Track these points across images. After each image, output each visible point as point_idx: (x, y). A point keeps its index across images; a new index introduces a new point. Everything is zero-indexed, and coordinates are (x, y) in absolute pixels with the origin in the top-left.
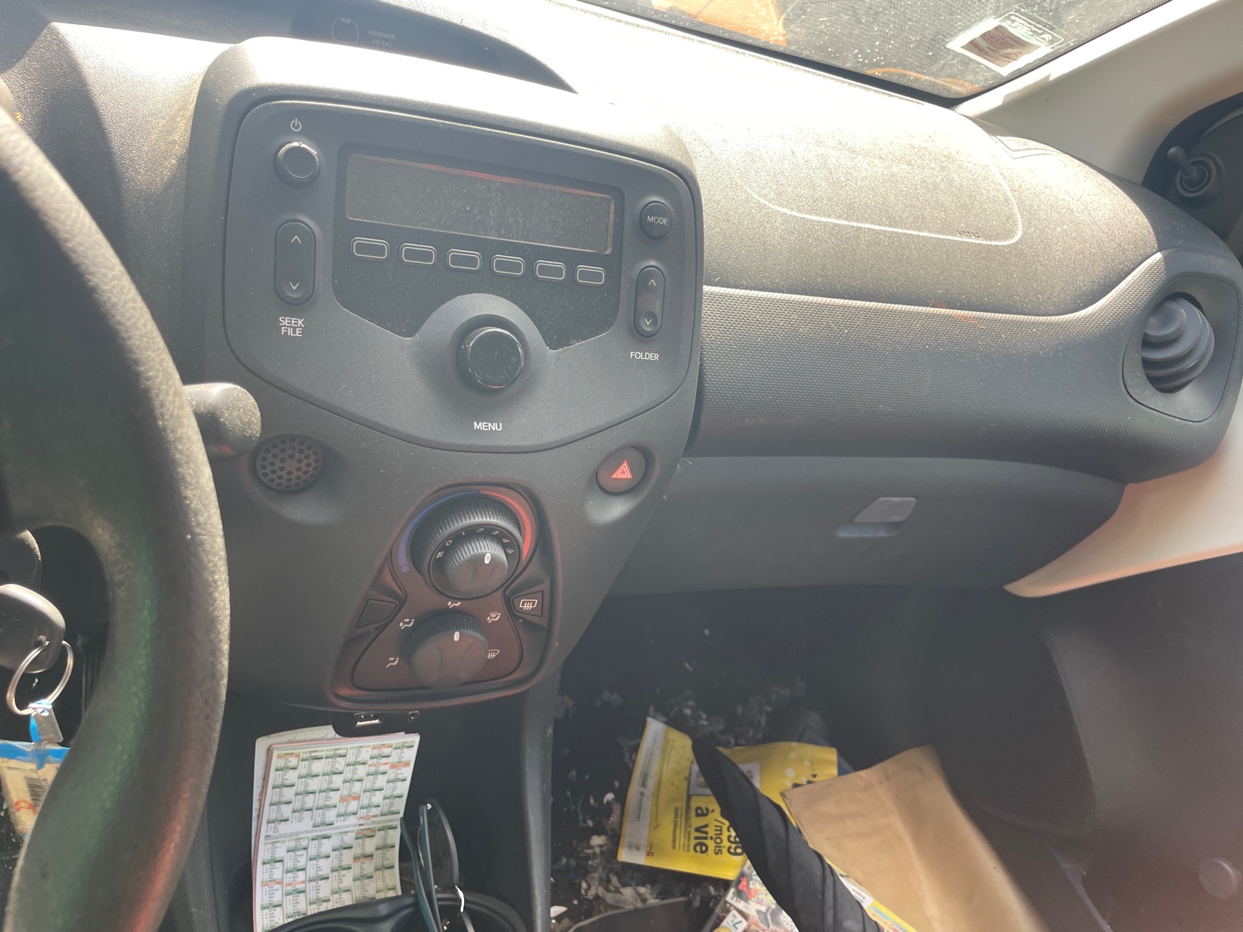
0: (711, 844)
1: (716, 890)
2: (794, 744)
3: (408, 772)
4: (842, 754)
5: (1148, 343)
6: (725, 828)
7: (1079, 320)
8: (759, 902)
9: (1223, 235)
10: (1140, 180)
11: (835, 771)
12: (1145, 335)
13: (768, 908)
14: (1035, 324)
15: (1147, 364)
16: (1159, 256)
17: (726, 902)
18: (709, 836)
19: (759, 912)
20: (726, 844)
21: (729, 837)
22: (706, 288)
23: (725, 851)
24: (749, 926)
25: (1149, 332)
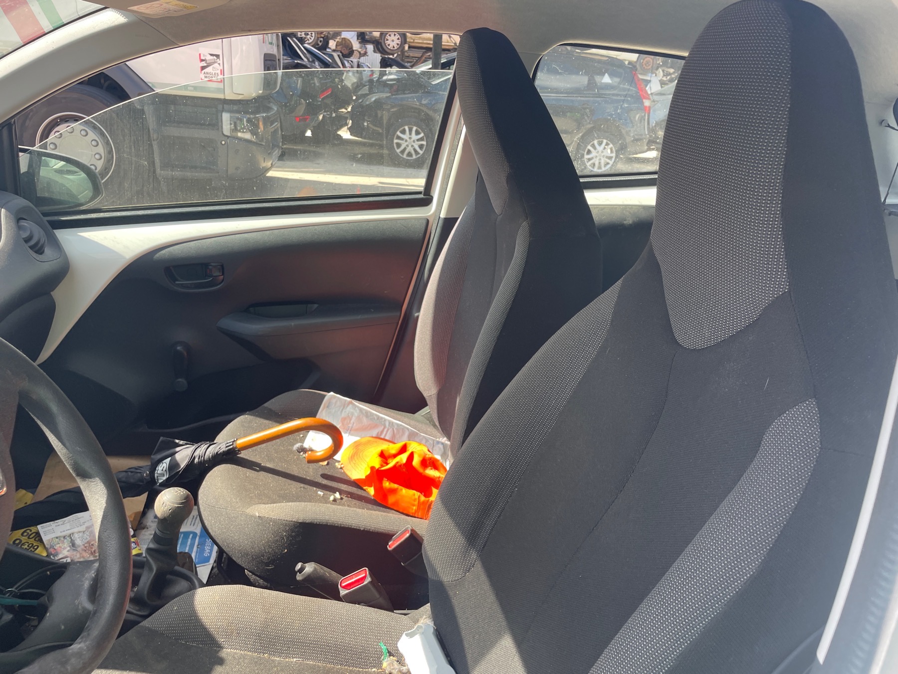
5: (27, 240)
7: (3, 245)
8: (65, 548)
12: (23, 239)
13: (70, 546)
15: (31, 248)
16: (3, 210)
19: (68, 551)
25: (24, 237)
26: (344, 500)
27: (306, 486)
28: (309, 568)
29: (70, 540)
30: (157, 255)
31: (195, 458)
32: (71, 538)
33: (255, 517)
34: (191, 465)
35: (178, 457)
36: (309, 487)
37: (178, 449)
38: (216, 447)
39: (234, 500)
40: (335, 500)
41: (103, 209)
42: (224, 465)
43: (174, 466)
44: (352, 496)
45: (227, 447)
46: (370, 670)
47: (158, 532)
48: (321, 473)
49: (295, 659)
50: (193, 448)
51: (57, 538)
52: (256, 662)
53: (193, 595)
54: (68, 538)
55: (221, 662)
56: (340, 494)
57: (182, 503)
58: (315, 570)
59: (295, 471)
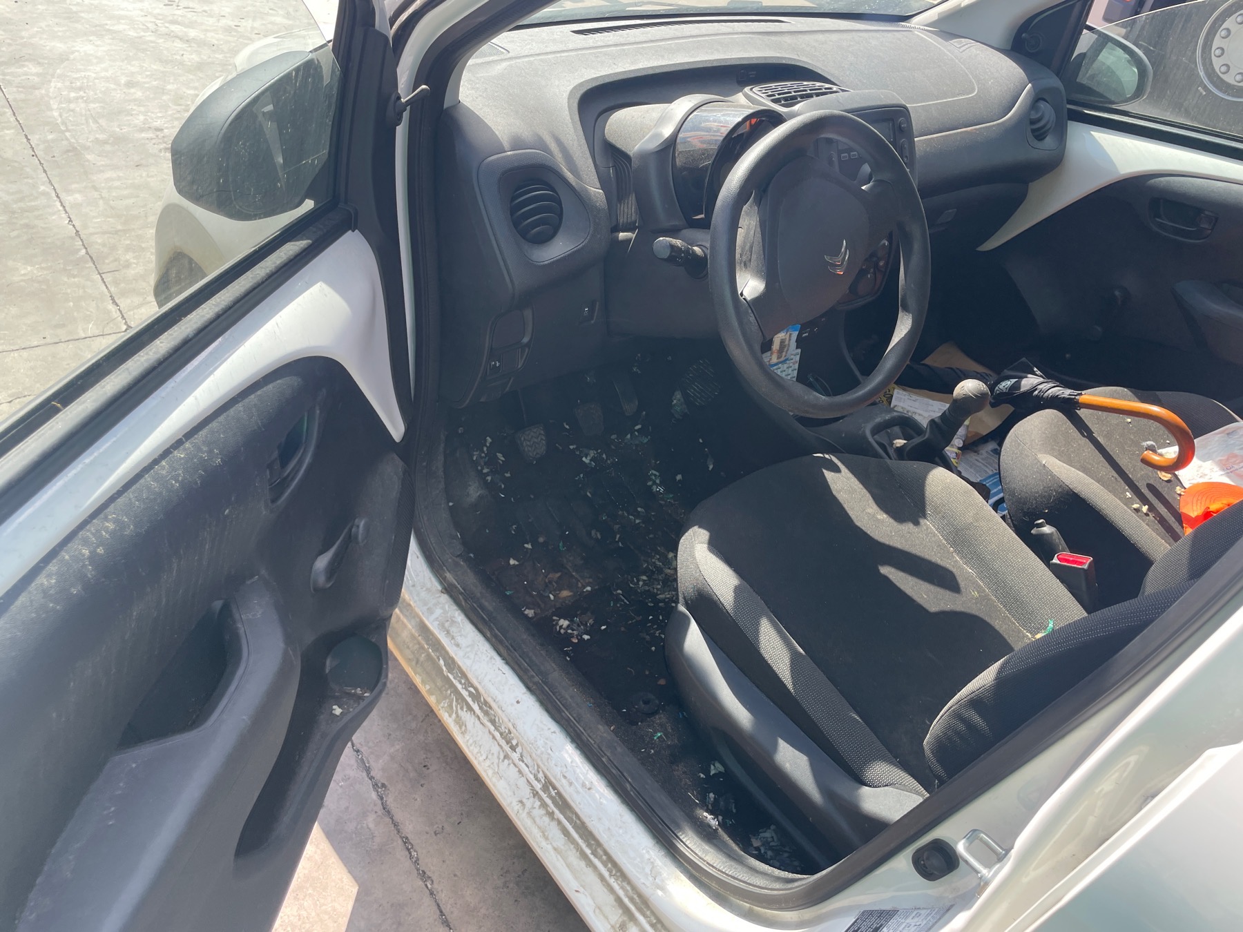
3: (797, 366)
5: (1033, 122)
7: (1007, 120)
9: (1049, 67)
10: (1010, 48)
12: (1030, 119)
14: (993, 126)
15: (1033, 131)
16: (1030, 85)
22: (915, 139)
25: (1032, 117)
26: (1148, 518)
27: (1119, 479)
28: (1047, 529)
30: (1152, 181)
31: (1036, 389)
33: (1041, 463)
34: (1030, 393)
35: (1024, 382)
36: (1122, 482)
37: (1029, 376)
38: (1060, 390)
39: (1037, 441)
40: (1137, 510)
41: (1131, 113)
42: (1055, 411)
43: (1016, 386)
44: (1162, 521)
45: (1070, 395)
46: (1025, 631)
47: (947, 412)
48: (1151, 482)
49: (971, 571)
50: (1042, 380)
52: (940, 545)
53: (933, 468)
55: (917, 523)
56: (1149, 510)
57: (976, 396)
58: (1052, 534)
59: (1123, 462)
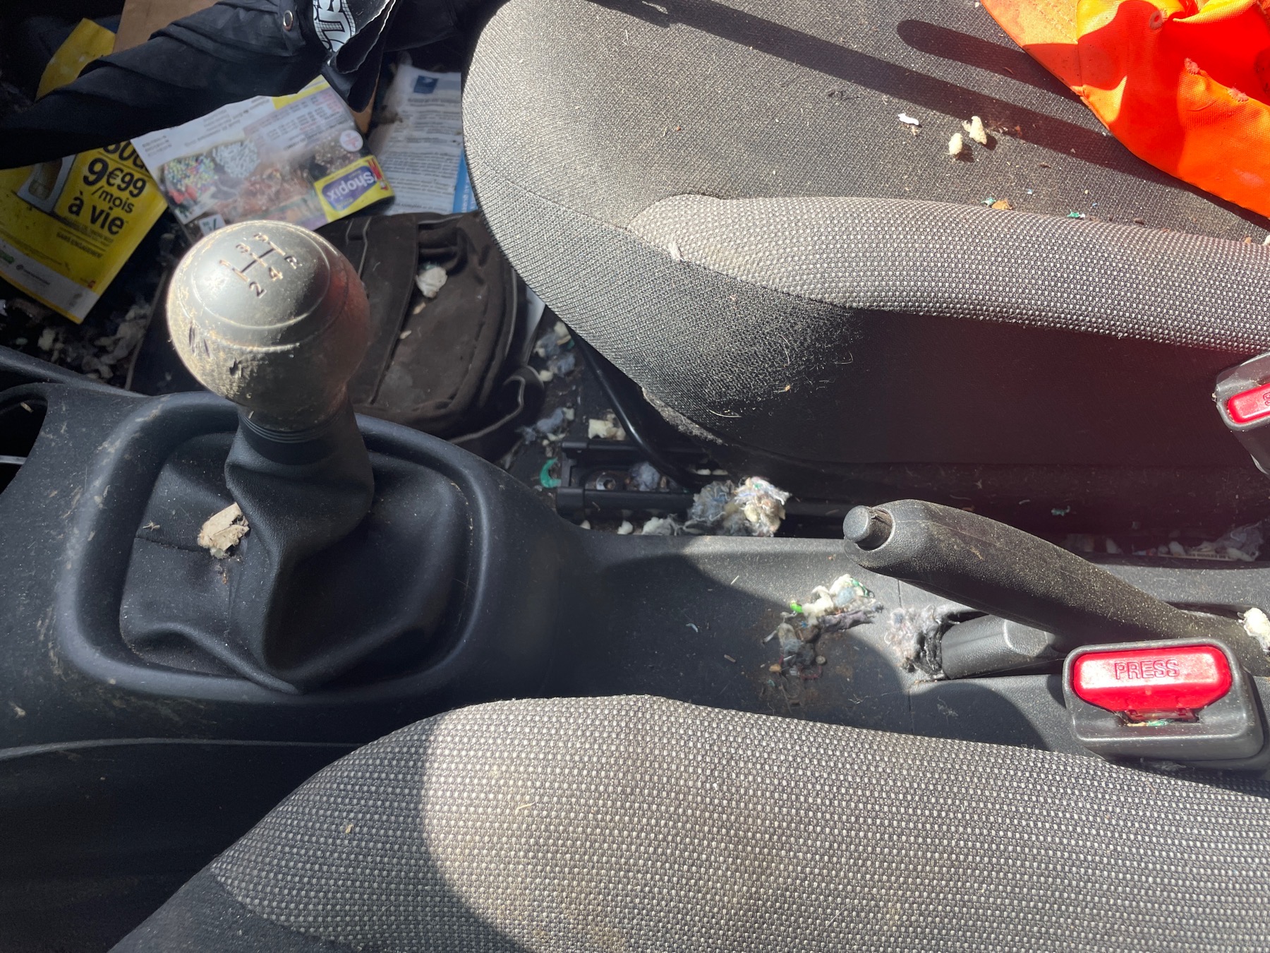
0: (117, 212)
1: (170, 232)
2: (53, 60)
4: (93, 17)
6: (107, 188)
8: (204, 189)
11: (109, 34)
13: (215, 184)
17: (186, 226)
18: (106, 208)
19: (214, 196)
20: (125, 195)
21: (119, 187)
23: (132, 200)
24: (223, 215)
26: (999, 149)
28: (905, 532)
29: (212, 165)
32: (213, 160)
36: (861, 90)
40: (966, 154)
44: (1030, 127)
48: (898, 17)
51: (179, 161)
54: (207, 161)
56: (984, 121)
58: (931, 544)
